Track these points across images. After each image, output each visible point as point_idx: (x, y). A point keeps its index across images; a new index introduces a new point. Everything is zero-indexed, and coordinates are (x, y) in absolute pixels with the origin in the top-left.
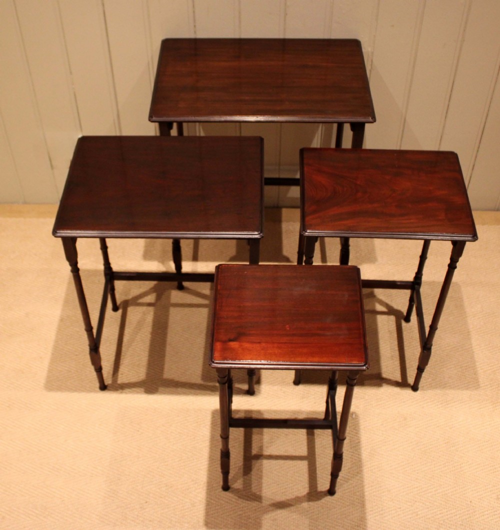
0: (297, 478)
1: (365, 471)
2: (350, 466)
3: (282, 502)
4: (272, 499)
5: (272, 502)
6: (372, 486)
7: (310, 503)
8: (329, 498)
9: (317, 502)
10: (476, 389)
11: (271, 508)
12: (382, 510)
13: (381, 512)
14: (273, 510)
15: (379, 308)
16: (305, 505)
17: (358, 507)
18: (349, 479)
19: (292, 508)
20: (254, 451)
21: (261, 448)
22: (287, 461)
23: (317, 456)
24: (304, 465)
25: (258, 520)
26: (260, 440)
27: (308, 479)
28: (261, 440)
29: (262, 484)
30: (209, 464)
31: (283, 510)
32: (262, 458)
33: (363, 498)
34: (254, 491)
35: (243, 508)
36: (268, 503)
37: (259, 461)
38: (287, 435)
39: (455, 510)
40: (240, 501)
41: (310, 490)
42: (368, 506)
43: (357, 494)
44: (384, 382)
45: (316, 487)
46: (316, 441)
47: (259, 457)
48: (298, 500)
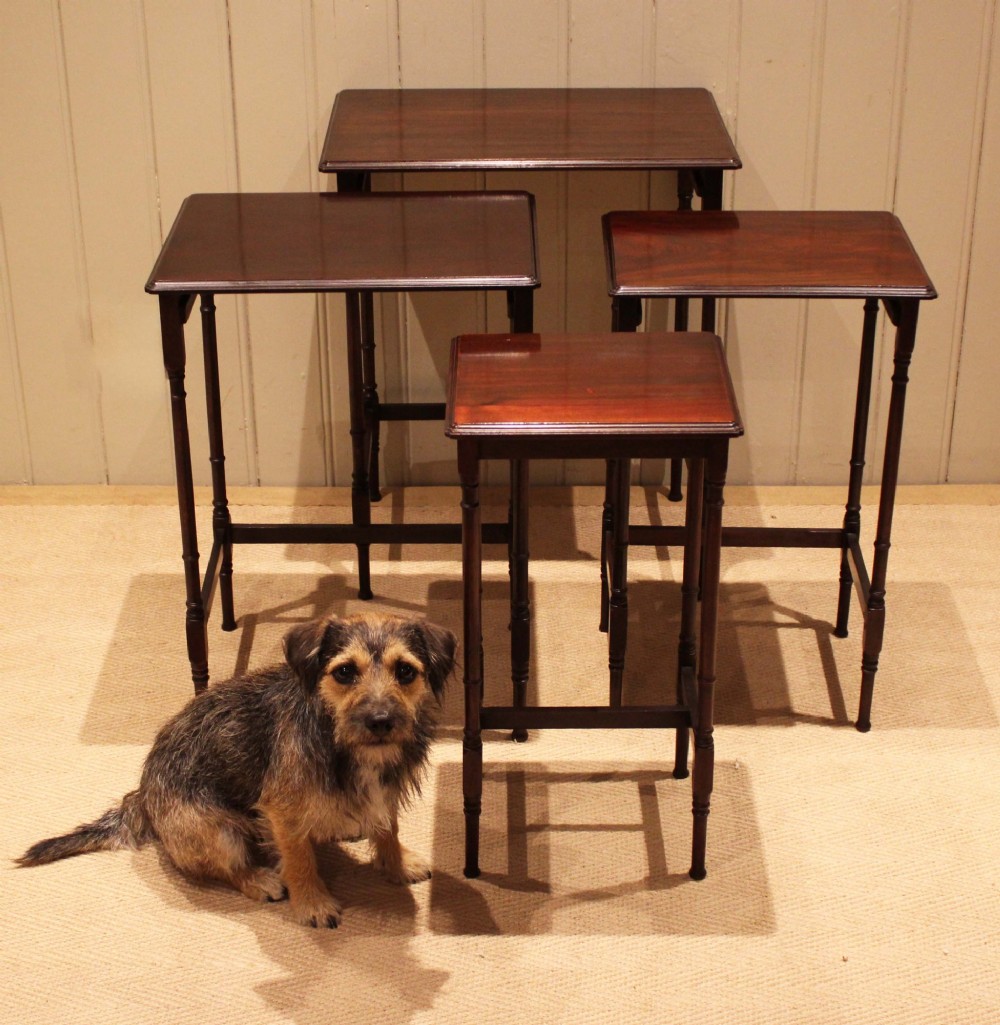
0: (623, 856)
1: (766, 844)
2: (734, 839)
3: (592, 891)
4: (570, 887)
5: (574, 891)
6: (782, 866)
7: (654, 892)
8: (693, 884)
9: (668, 891)
10: (991, 727)
11: (571, 901)
12: (806, 900)
13: (804, 904)
14: (574, 903)
15: (780, 618)
16: (644, 895)
17: (755, 897)
18: (734, 857)
19: (615, 900)
20: (531, 818)
21: (545, 815)
22: (601, 832)
23: (662, 825)
24: (638, 837)
25: (544, 919)
26: (543, 804)
27: (647, 857)
28: (545, 805)
29: (549, 866)
30: (435, 840)
31: (597, 903)
32: (547, 829)
33: (765, 883)
34: (532, 877)
35: (509, 901)
36: (563, 894)
37: (543, 833)
38: (598, 795)
39: (961, 898)
40: (503, 891)
41: (650, 873)
42: (777, 894)
43: (752, 877)
44: (798, 720)
45: (665, 869)
46: (660, 803)
47: (542, 827)
48: (627, 889)
